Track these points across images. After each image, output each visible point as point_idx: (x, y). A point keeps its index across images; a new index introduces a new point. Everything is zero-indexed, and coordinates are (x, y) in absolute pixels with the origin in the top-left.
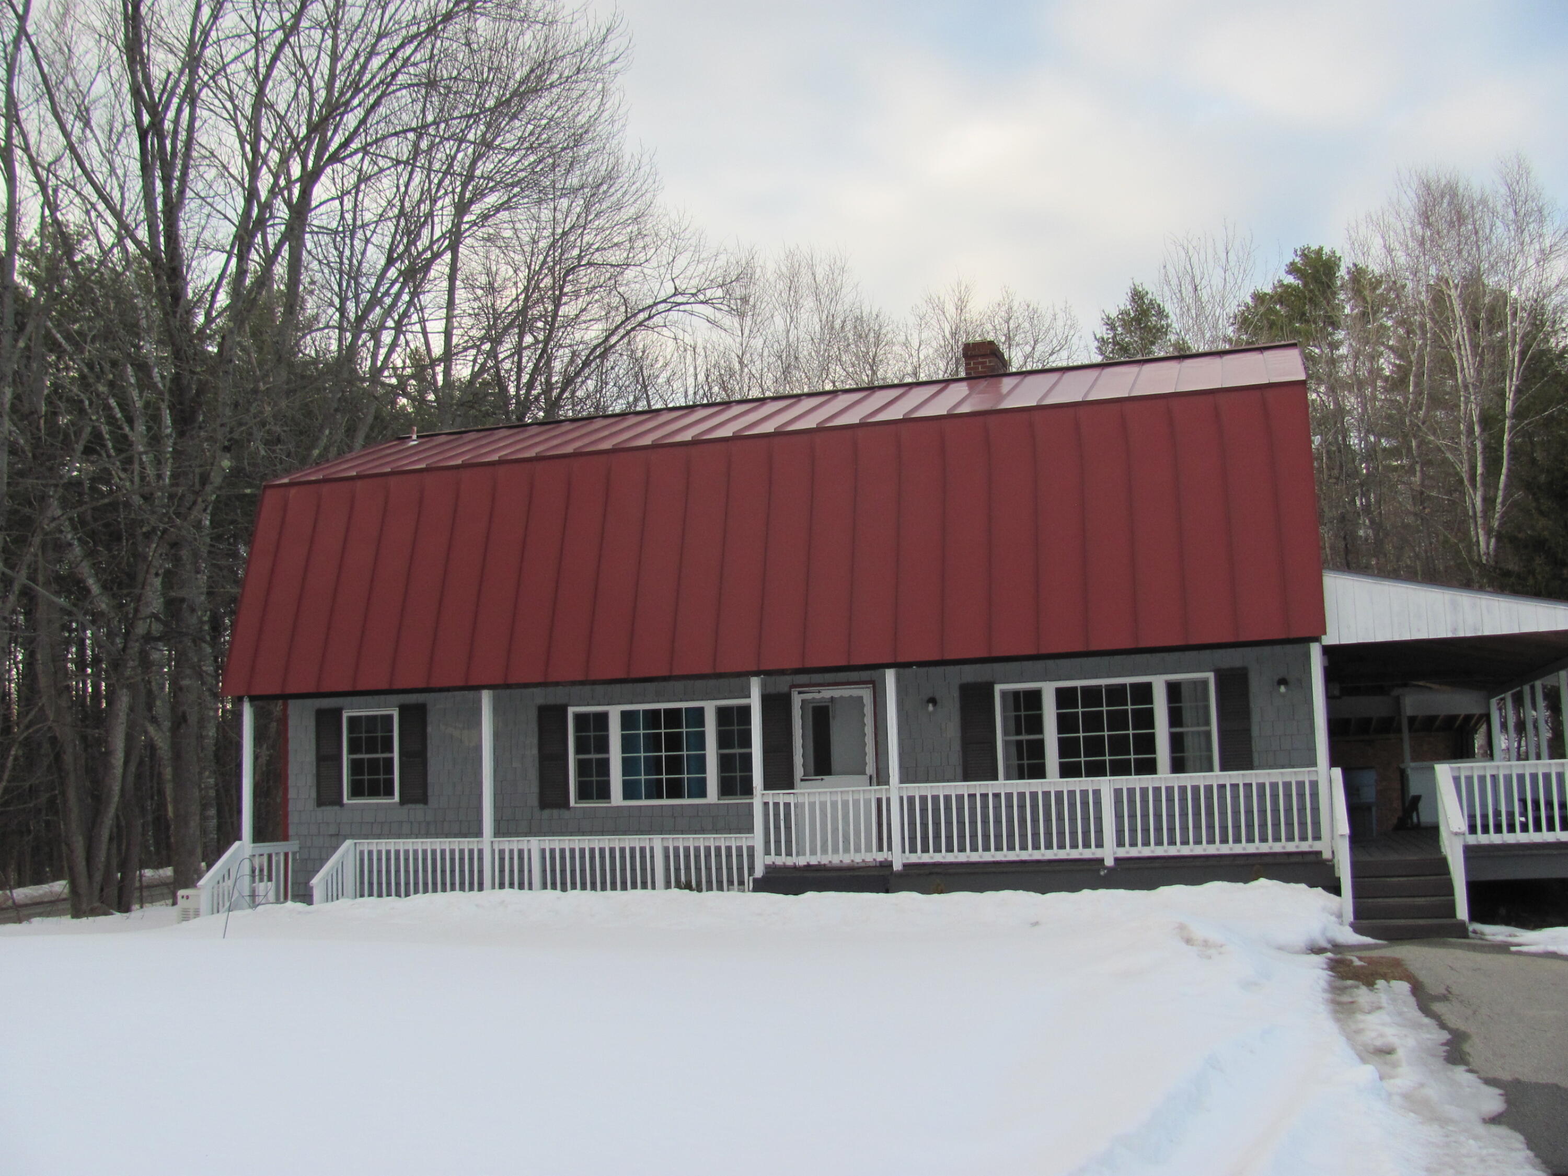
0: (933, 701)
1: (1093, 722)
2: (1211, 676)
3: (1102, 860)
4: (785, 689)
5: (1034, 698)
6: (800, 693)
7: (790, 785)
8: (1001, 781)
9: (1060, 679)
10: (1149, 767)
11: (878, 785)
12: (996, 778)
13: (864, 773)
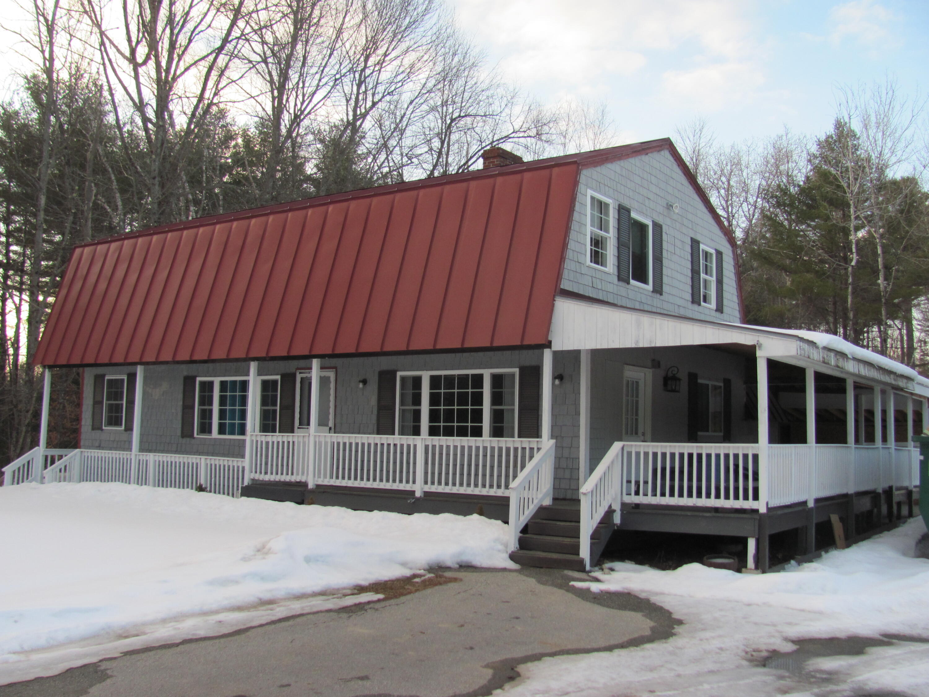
0: (364, 382)
1: (449, 399)
2: (516, 371)
3: (413, 492)
4: (294, 370)
5: (417, 381)
6: (300, 373)
7: (292, 431)
8: (397, 436)
9: (432, 369)
10: (478, 432)
11: (335, 433)
12: (393, 434)
13: (327, 425)
